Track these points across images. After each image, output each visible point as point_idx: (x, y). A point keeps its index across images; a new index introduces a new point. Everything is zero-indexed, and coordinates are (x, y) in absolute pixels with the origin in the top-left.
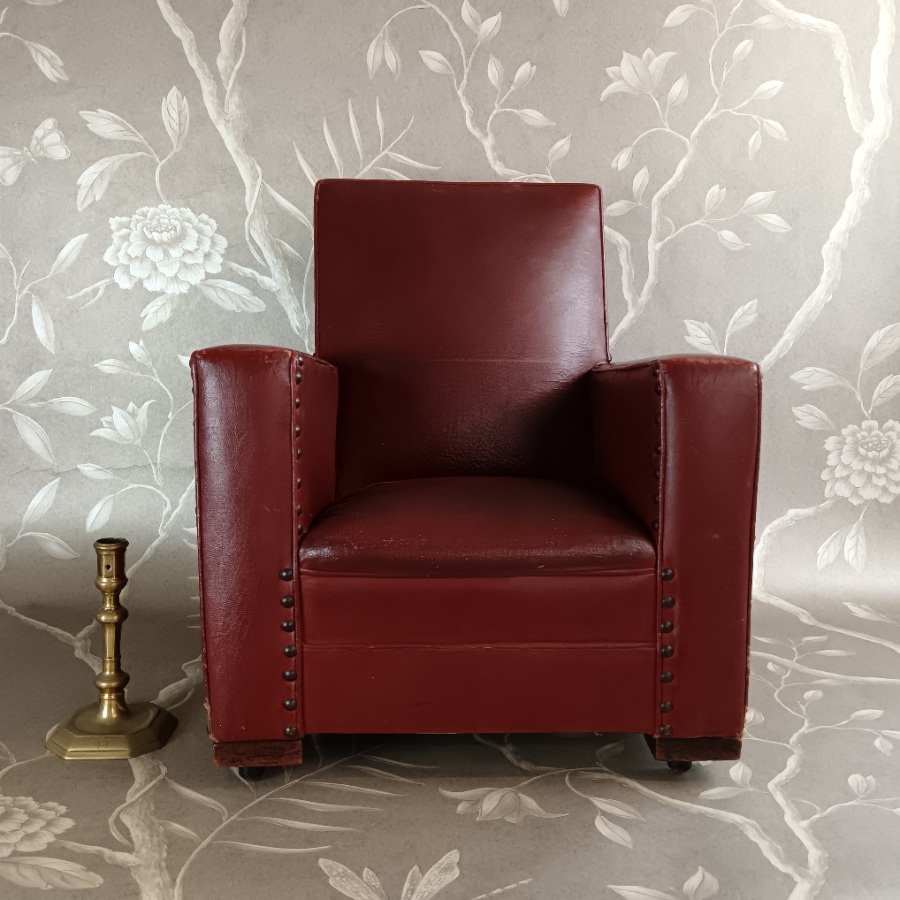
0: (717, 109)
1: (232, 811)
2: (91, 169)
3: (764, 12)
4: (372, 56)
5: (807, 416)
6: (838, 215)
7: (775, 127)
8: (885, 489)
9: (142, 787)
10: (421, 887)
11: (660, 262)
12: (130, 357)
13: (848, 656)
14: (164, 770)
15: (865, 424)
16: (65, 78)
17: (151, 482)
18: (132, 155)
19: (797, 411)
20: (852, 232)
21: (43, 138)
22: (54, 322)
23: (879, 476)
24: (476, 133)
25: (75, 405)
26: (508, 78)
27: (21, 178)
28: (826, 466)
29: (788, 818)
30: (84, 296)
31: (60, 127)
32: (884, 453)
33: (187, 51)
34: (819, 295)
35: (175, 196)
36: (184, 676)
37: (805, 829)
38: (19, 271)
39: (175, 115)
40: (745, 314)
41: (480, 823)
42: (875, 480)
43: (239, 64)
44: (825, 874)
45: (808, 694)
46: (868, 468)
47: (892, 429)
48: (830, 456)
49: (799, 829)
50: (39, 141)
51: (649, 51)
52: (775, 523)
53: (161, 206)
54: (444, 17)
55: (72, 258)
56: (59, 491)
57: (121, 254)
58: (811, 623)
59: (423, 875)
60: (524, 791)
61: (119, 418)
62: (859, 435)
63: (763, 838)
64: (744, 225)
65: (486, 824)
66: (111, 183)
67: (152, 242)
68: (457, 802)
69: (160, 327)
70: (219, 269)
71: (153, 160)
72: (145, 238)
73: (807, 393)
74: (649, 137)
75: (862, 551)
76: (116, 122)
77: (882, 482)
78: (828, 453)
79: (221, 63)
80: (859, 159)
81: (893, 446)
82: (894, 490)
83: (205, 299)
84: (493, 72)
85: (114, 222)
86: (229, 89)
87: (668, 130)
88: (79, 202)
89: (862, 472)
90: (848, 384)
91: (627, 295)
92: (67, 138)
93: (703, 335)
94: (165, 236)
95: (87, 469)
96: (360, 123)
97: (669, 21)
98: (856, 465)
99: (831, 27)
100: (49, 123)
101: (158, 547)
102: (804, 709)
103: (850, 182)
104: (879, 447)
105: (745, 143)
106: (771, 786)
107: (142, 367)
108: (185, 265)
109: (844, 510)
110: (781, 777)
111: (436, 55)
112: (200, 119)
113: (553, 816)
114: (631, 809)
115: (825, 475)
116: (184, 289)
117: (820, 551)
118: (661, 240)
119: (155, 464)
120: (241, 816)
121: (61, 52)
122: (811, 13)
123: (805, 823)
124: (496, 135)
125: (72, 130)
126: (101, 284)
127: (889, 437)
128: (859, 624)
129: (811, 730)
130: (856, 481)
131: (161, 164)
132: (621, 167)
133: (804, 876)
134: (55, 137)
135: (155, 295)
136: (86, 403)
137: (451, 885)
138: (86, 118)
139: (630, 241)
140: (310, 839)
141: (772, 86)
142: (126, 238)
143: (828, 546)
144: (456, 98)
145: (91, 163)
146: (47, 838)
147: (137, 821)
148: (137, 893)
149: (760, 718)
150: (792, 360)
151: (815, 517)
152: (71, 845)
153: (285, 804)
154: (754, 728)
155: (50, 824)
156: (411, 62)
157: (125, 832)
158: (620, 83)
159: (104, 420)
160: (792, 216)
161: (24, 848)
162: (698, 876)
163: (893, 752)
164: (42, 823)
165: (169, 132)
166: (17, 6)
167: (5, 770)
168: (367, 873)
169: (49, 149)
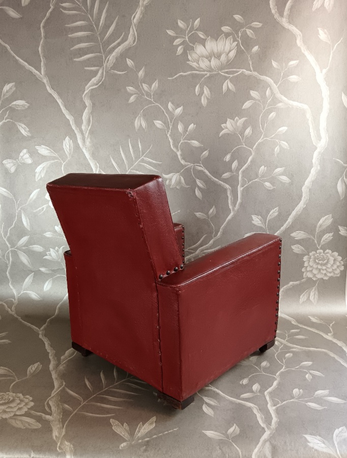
0: (263, 138)
1: (84, 400)
2: (40, 166)
3: (280, 102)
4: (137, 123)
5: (297, 249)
6: (308, 176)
7: (284, 144)
8: (325, 275)
9: (57, 390)
10: (142, 430)
11: (242, 195)
12: (56, 232)
13: (305, 339)
14: (64, 383)
15: (318, 251)
16: (29, 135)
17: (65, 274)
18: (54, 161)
19: (293, 247)
20: (313, 182)
22: (29, 219)
23: (323, 270)
24: (175, 150)
25: (37, 248)
26: (186, 129)
27: (16, 170)
28: (303, 267)
29: (269, 406)
30: (40, 210)
31: (29, 152)
32: (325, 261)
33: (71, 124)
34: (301, 205)
37: (274, 410)
38: (17, 202)
39: (68, 147)
40: (274, 213)
41: (165, 406)
42: (322, 271)
43: (90, 127)
44: (276, 428)
45: (287, 355)
46: (319, 267)
47: (328, 253)
49: (272, 409)
50: (22, 157)
51: (237, 118)
52: (285, 287)
54: (162, 108)
55: (34, 198)
56: (34, 277)
58: (295, 324)
59: (143, 426)
61: (52, 252)
62: (316, 255)
63: (258, 412)
64: (273, 181)
65: (167, 407)
66: (47, 171)
71: (61, 162)
73: (297, 240)
74: (237, 149)
75: (316, 297)
76: (48, 149)
77: (324, 272)
78: (305, 262)
79: (83, 128)
80: (316, 154)
81: (328, 259)
82: (329, 275)
84: (180, 127)
86: (86, 137)
87: (245, 146)
88: (36, 177)
89: (317, 268)
90: (312, 237)
91: (231, 207)
92: (31, 156)
93: (258, 220)
95: (43, 269)
96: (133, 147)
97: (244, 107)
98: (315, 266)
99: (305, 107)
100: (25, 151)
102: (284, 361)
103: (312, 163)
104: (323, 259)
105: (273, 150)
106: (266, 393)
107: (60, 235)
109: (310, 283)
110: (270, 389)
111: (160, 122)
112: (77, 147)
114: (215, 401)
115: (303, 270)
117: (301, 297)
118: (243, 186)
120: (87, 402)
121: (27, 125)
122: (298, 101)
123: (274, 408)
124: (181, 150)
125: (33, 153)
126: (45, 207)
127: (327, 256)
128: (313, 325)
129: (285, 370)
130: (315, 272)
131: (64, 164)
132: (227, 160)
133: (269, 428)
134: (27, 156)
136: (41, 247)
137: (152, 430)
138: (37, 148)
139: (232, 187)
140: (108, 411)
141: (284, 129)
143: (304, 295)
144: (167, 137)
145: (40, 164)
146: (25, 409)
147: (54, 403)
148: (51, 431)
149: (268, 365)
150: (291, 228)
151: (300, 284)
152: (33, 412)
153: (103, 397)
154: (265, 369)
155: (26, 404)
156: (151, 125)
157: (50, 407)
158: (227, 130)
159: (47, 253)
160: (291, 177)
161: (17, 413)
162: (234, 427)
163: (312, 380)
164: (24, 404)
165: (66, 152)
166: (12, 110)
167: (14, 383)
168: (125, 424)
169: (25, 160)
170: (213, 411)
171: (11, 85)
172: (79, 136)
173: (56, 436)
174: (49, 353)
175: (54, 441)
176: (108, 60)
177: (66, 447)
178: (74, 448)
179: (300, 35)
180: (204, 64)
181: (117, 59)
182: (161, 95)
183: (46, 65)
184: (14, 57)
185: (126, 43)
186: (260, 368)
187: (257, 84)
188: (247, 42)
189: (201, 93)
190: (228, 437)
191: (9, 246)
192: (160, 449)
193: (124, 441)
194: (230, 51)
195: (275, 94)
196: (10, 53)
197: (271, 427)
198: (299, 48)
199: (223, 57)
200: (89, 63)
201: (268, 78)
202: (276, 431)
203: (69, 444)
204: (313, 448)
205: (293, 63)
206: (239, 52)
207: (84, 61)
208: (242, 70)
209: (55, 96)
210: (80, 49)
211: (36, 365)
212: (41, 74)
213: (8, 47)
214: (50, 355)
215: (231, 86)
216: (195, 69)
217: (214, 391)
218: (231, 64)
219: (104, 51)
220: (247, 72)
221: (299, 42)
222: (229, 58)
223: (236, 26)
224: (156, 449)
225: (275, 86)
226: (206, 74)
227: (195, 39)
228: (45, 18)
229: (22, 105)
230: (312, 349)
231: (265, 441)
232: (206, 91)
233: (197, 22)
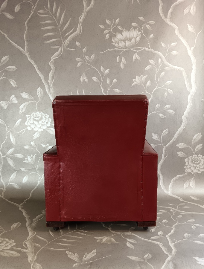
0: (157, 88)
1: (49, 241)
2: (22, 105)
3: (167, 66)
4: (82, 79)
5: (180, 154)
6: (185, 109)
7: (170, 91)
8: (199, 170)
9: (31, 237)
10: (87, 257)
12: (31, 145)
13: (189, 208)
14: (36, 233)
15: (194, 156)
16: (17, 86)
17: (36, 172)
18: (31, 102)
19: (178, 153)
20: (189, 113)
21: (12, 99)
22: (15, 138)
23: (197, 167)
24: (105, 94)
25: (19, 156)
26: (111, 82)
27: (7, 108)
28: (185, 165)
29: (170, 243)
30: (21, 132)
31: (16, 96)
32: (198, 162)
33: (42, 79)
34: (182, 127)
35: (40, 110)
36: (42, 213)
37: (173, 245)
38: (7, 127)
39: (40, 93)
40: (165, 132)
41: (102, 244)
42: (197, 168)
43: (53, 82)
44: (175, 255)
45: (179, 216)
46: (195, 165)
47: (200, 156)
48: (186, 163)
49: (172, 245)
50: (11, 100)
51: (142, 75)
52: (174, 178)
53: (37, 112)
54: (97, 70)
55: (19, 124)
56: (17, 174)
57: (29, 123)
58: (182, 201)
59: (88, 254)
60: (112, 237)
61: (29, 158)
63: (163, 247)
64: (164, 113)
65: (103, 244)
66: (26, 108)
67: (35, 120)
68: (97, 239)
69: (37, 138)
70: (50, 126)
71: (35, 102)
72: (34, 119)
73: (180, 149)
75: (194, 184)
76: (27, 95)
77: (198, 169)
79: (49, 82)
80: (189, 97)
81: (200, 160)
82: (201, 170)
83: (47, 132)
84: (108, 81)
85: (27, 116)
87: (147, 92)
88: (20, 112)
89: (194, 166)
90: (189, 147)
92: (17, 99)
93: (156, 136)
94: (38, 119)
95: (23, 169)
96: (79, 93)
97: (146, 69)
98: (192, 165)
99: (182, 69)
100: (13, 96)
101: (38, 186)
102: (177, 219)
103: (188, 102)
104: (197, 161)
105: (164, 94)
106: (167, 236)
107: (34, 147)
108: (42, 125)
109: (190, 175)
110: (169, 234)
111: (95, 78)
112: (45, 93)
113: (118, 242)
114: (135, 241)
115: (185, 167)
116: (42, 130)
117: (185, 184)
119: (37, 168)
120: (51, 243)
121: (15, 80)
122: (177, 66)
123: (173, 244)
125: (18, 97)
126: (25, 129)
127: (199, 158)
128: (193, 201)
129: (178, 224)
130: (192, 168)
131: (37, 103)
133: (170, 255)
134: (15, 99)
135: (36, 131)
136: (22, 155)
137: (94, 257)
138: (21, 94)
140: (65, 247)
141: (169, 82)
142: (30, 119)
143: (187, 183)
144: (100, 87)
145: (22, 104)
146: (10, 247)
147: (29, 243)
148: (27, 257)
149: (167, 221)
150: (176, 142)
151: (183, 177)
152: (15, 248)
153: (61, 240)
154: (165, 224)
155: (11, 244)
156: (90, 80)
157: (26, 245)
158: (136, 82)
159: (26, 159)
160: (175, 110)
161: (5, 249)
162: (148, 255)
163: (196, 229)
164: (9, 244)
165: (39, 96)
166: (7, 71)
167: (3, 233)
168: (76, 254)
169: (14, 101)
170: (134, 246)
171: (6, 57)
172: (46, 87)
173: (30, 261)
174: (25, 217)
175: (29, 263)
176: (65, 43)
177: (37, 266)
178: (42, 267)
179: (177, 28)
180: (122, 44)
181: (70, 42)
182: (96, 62)
183: (28, 45)
184: (9, 41)
185: (75, 33)
186: (162, 223)
187: (152, 56)
188: (147, 32)
189: (120, 61)
190: (144, 259)
191: (2, 154)
192: (99, 267)
193: (76, 262)
194: (137, 37)
195: (163, 62)
196: (6, 38)
197: (172, 254)
198: (177, 35)
199: (133, 41)
200: (54, 44)
201: (159, 53)
202: (176, 256)
203: (39, 265)
204: (201, 264)
205: (173, 44)
206: (142, 38)
207: (51, 43)
208: (144, 48)
209: (33, 63)
210: (48, 36)
211: (17, 224)
212: (25, 51)
213: (6, 35)
214: (26, 218)
215: (138, 57)
216: (116, 47)
217: (133, 236)
218: (137, 44)
219: (63, 37)
220: (147, 49)
221: (177, 32)
222: (136, 41)
223: (140, 23)
224: (97, 267)
225: (163, 57)
226: (123, 50)
227: (116, 30)
228: (28, 19)
229: (13, 69)
230: (194, 213)
231: (169, 261)
232: (123, 60)
233: (117, 21)
